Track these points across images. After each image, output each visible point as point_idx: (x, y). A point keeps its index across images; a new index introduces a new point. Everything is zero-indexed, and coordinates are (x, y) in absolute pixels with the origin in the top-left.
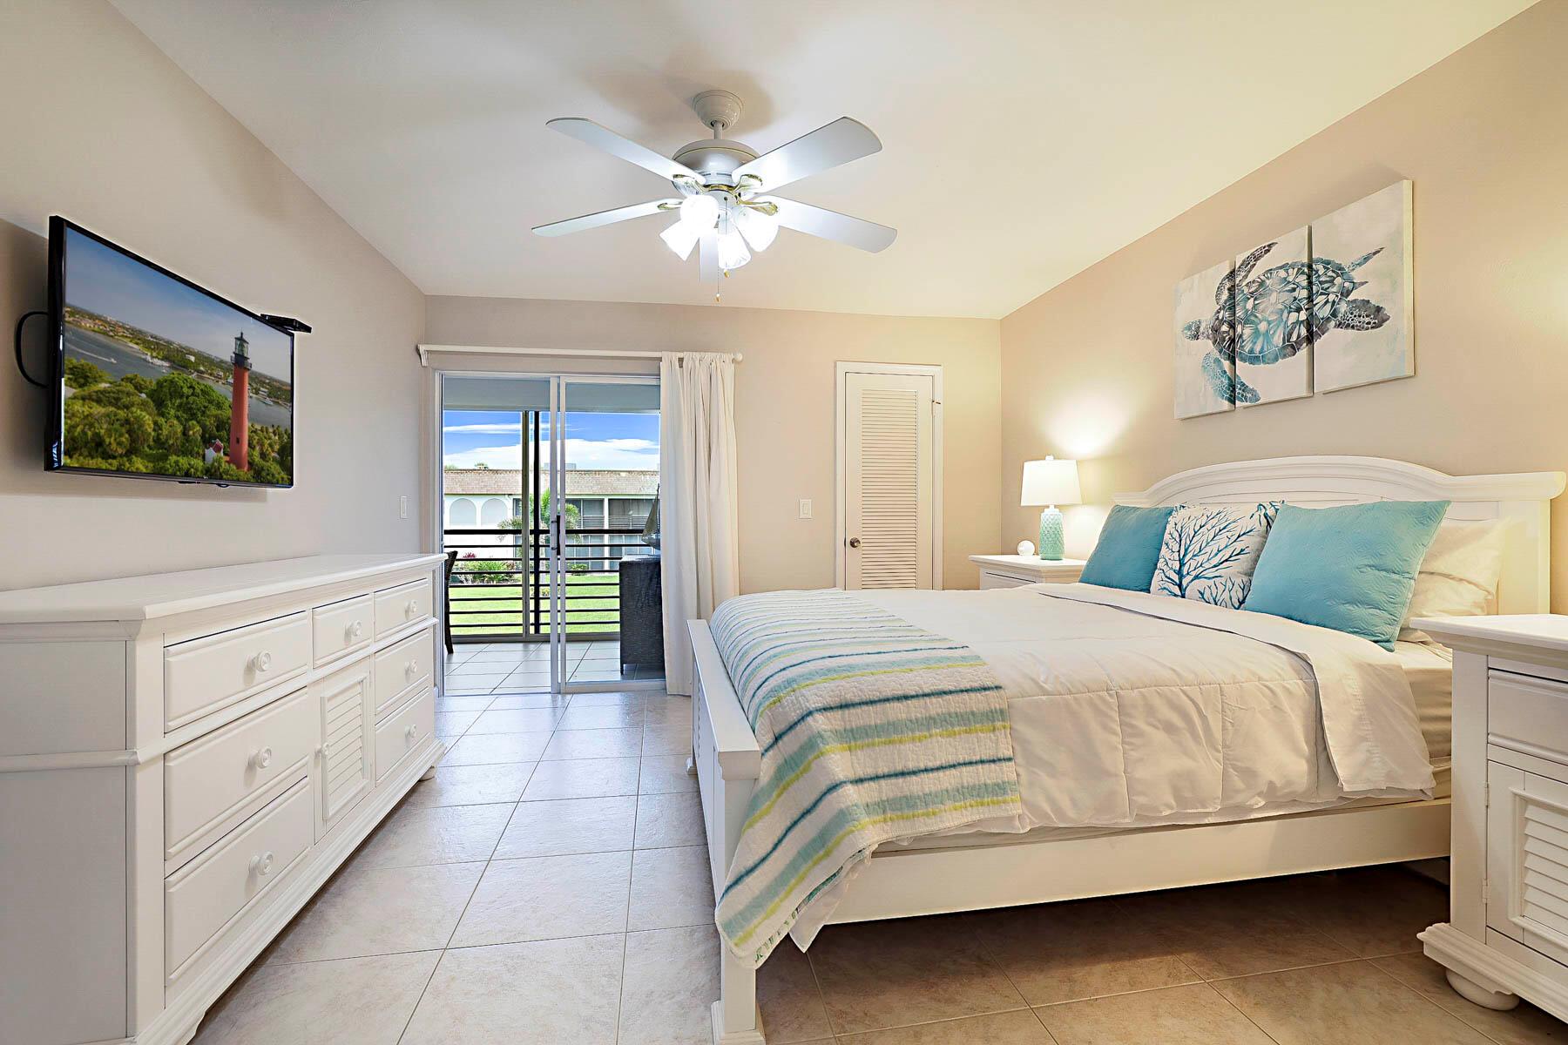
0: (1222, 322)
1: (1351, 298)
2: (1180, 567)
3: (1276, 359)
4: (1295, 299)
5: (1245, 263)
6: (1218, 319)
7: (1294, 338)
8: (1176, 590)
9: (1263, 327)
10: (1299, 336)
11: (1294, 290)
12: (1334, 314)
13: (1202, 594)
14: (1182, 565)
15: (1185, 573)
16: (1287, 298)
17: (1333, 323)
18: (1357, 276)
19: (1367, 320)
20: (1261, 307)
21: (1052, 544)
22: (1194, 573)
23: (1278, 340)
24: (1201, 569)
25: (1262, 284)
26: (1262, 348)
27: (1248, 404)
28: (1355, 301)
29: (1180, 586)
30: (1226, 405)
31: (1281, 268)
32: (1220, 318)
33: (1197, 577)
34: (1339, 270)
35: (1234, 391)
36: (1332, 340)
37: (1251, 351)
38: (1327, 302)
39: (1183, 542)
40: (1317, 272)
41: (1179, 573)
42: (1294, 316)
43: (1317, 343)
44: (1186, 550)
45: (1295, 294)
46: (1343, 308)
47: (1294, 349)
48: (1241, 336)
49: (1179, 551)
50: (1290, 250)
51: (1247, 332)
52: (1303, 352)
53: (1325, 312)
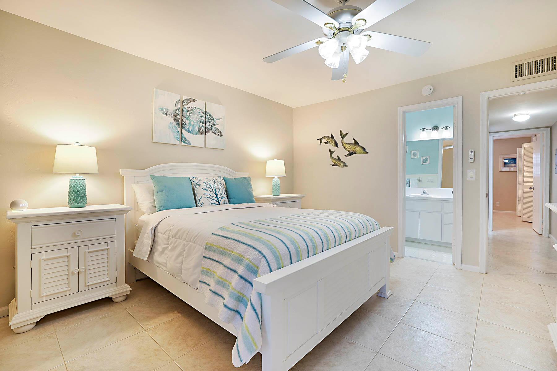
0: (178, 114)
1: (215, 126)
3: (196, 134)
4: (202, 120)
6: (176, 112)
7: (201, 130)
9: (192, 123)
10: (203, 130)
11: (202, 117)
12: (212, 129)
16: (200, 119)
17: (211, 131)
18: (216, 121)
19: (218, 134)
20: (192, 117)
21: (79, 196)
23: (197, 129)
25: (192, 110)
26: (192, 129)
27: (187, 145)
28: (216, 128)
30: (178, 143)
31: (198, 109)
32: (177, 112)
34: (213, 118)
35: (182, 139)
36: (210, 135)
37: (188, 129)
38: (210, 125)
40: (208, 116)
42: (201, 124)
43: (207, 134)
45: (202, 118)
46: (213, 128)
47: (202, 133)
48: (185, 122)
50: (199, 104)
51: (187, 122)
52: (204, 135)
53: (209, 127)
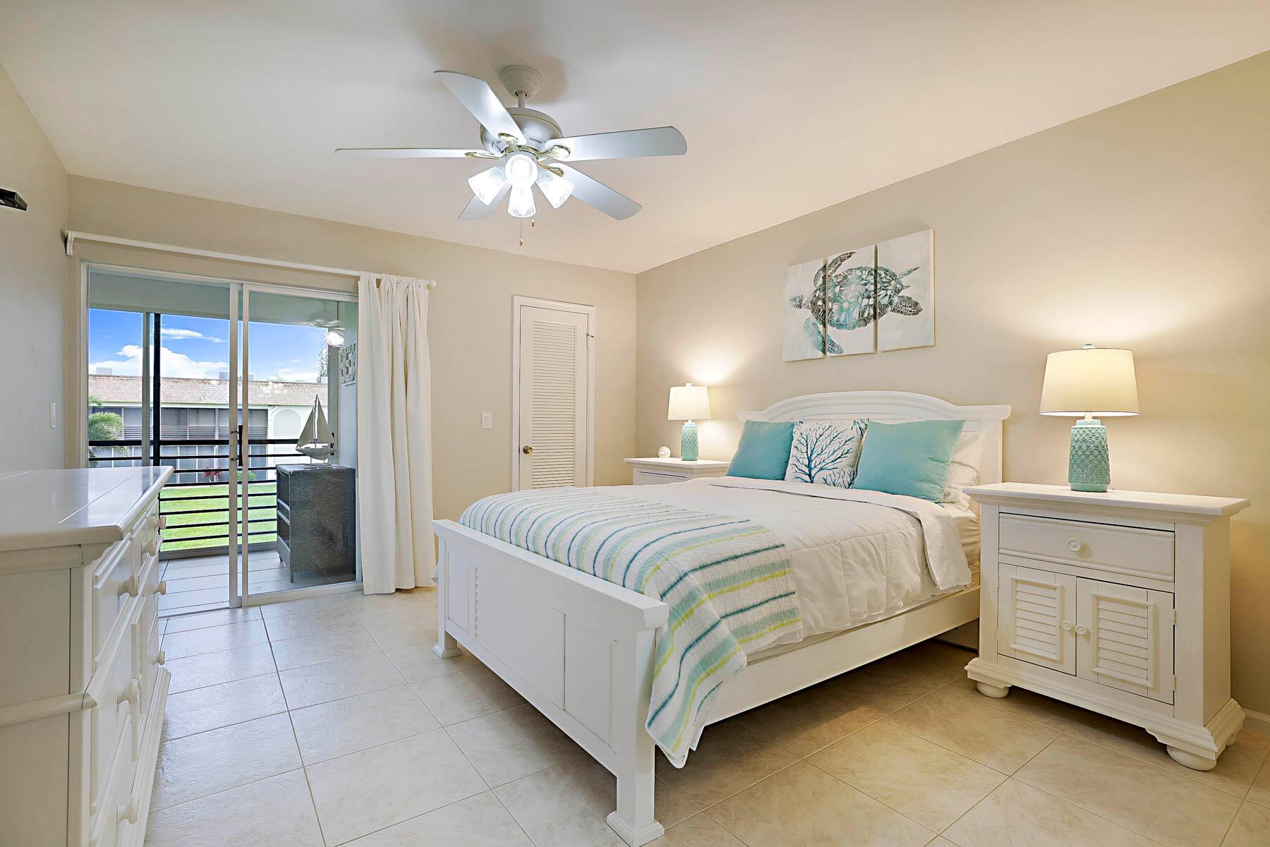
0: (818, 298)
1: (900, 294)
2: (809, 463)
3: (854, 327)
4: (867, 290)
5: (835, 262)
6: (815, 296)
7: (866, 315)
8: (807, 478)
9: (845, 305)
10: (869, 314)
11: (866, 284)
12: (891, 303)
13: (825, 480)
14: (810, 461)
15: (813, 466)
16: (862, 289)
17: (889, 309)
18: (905, 281)
19: (910, 309)
20: (844, 293)
21: (690, 447)
22: (819, 467)
23: (855, 315)
24: (824, 464)
25: (845, 277)
26: (845, 319)
27: (835, 355)
28: (903, 297)
29: (810, 475)
30: (820, 354)
31: (858, 269)
32: (817, 296)
33: (821, 469)
34: (894, 276)
35: (825, 345)
36: (889, 319)
37: (838, 321)
38: (886, 295)
39: (809, 446)
40: (880, 275)
41: (809, 466)
42: (866, 301)
43: (880, 320)
44: (812, 451)
45: (867, 287)
46: (896, 300)
47: (866, 322)
48: (831, 310)
49: (807, 452)
50: (863, 258)
51: (835, 307)
52: (872, 324)
53: (885, 301)
